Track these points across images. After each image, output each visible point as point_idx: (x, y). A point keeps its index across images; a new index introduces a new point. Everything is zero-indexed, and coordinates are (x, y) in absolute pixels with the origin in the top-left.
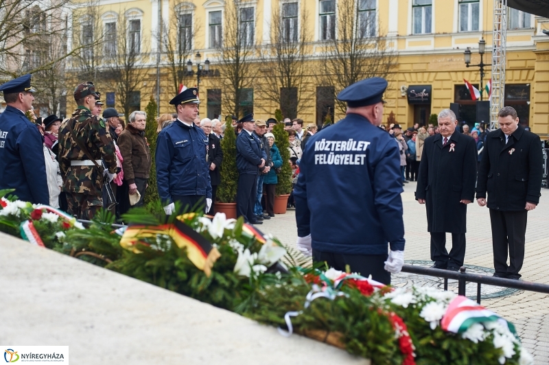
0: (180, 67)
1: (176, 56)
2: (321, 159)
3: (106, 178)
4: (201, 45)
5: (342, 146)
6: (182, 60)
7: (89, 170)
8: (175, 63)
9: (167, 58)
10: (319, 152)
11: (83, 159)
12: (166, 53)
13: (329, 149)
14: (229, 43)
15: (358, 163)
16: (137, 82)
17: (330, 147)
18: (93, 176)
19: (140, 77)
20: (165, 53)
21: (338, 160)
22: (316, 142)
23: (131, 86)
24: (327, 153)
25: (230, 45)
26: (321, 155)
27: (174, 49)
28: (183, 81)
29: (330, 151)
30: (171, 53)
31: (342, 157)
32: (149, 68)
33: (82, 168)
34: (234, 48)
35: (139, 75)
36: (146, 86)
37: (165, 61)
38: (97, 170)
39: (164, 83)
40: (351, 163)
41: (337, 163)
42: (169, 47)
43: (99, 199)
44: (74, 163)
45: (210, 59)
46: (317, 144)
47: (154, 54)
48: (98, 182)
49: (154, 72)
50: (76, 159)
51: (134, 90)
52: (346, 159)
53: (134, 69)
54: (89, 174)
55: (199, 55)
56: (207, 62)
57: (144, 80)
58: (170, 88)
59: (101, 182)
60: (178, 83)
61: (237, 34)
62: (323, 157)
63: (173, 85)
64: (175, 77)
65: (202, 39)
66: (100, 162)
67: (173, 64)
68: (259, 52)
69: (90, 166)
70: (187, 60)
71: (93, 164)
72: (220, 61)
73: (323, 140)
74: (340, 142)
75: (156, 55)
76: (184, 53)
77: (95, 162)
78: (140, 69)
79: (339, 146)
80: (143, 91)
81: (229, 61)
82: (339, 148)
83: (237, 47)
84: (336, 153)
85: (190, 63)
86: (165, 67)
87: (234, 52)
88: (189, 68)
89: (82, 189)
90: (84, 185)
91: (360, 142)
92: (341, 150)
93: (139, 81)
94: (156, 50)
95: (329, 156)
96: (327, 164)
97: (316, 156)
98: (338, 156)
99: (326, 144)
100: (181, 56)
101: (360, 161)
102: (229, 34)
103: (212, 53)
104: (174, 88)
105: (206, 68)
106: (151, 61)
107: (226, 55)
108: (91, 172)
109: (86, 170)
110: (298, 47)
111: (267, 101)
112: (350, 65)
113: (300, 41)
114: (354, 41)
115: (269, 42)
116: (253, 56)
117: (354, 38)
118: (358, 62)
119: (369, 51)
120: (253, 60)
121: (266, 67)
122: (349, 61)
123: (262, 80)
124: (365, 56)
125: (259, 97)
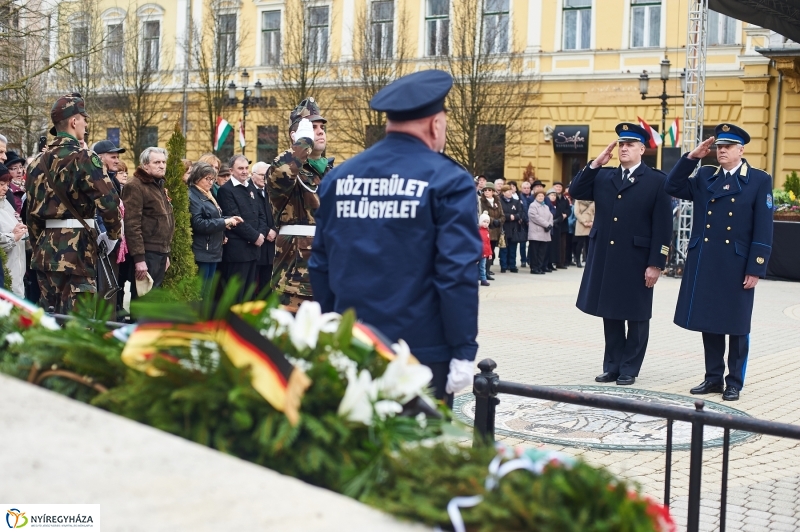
2: (346, 209)
5: (382, 187)
10: (344, 198)
13: (359, 193)
15: (406, 216)
17: (362, 188)
21: (376, 211)
22: (339, 181)
24: (357, 199)
26: (347, 203)
29: (362, 195)
31: (382, 205)
40: (396, 215)
41: (374, 216)
46: (340, 183)
52: (389, 209)
62: (349, 206)
73: (350, 177)
74: (377, 180)
79: (377, 187)
82: (378, 190)
84: (371, 199)
91: (411, 183)
92: (381, 193)
95: (361, 204)
96: (358, 217)
97: (339, 203)
98: (374, 203)
99: (355, 184)
101: (409, 212)
110: (393, 66)
111: (346, 144)
112: (470, 94)
113: (396, 56)
114: (476, 58)
115: (351, 58)
116: (326, 78)
117: (477, 53)
118: (482, 89)
119: (498, 73)
120: (325, 84)
121: (345, 94)
122: (469, 88)
123: (339, 114)
124: (493, 80)
125: (335, 139)
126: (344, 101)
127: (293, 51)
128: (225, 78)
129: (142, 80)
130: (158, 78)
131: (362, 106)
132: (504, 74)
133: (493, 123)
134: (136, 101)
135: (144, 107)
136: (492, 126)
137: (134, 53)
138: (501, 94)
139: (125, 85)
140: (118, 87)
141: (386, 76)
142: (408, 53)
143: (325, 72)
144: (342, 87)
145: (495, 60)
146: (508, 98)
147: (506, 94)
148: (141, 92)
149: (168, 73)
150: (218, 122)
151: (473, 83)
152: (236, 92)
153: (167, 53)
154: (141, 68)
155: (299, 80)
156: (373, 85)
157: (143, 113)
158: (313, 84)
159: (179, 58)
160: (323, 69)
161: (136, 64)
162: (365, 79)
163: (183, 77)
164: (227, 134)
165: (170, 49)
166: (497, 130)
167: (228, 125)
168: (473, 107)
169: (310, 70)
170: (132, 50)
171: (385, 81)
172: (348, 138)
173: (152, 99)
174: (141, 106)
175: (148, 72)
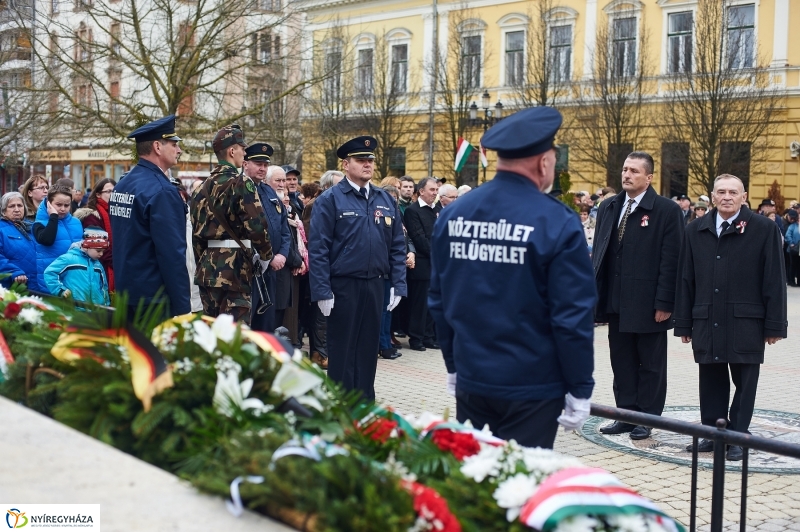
0: (460, 113)
1: (455, 98)
2: (457, 250)
3: (257, 267)
4: (491, 81)
5: (490, 231)
6: (464, 103)
7: (231, 255)
8: (454, 107)
9: (443, 100)
10: (455, 239)
11: (223, 238)
12: (442, 93)
13: (469, 235)
14: (531, 78)
16: (400, 134)
17: (471, 231)
18: (236, 262)
19: (404, 128)
20: (439, 92)
23: (392, 140)
24: (468, 241)
25: (533, 80)
26: (458, 244)
27: (452, 86)
28: (464, 134)
29: (472, 238)
30: (447, 94)
32: (417, 114)
33: (221, 251)
34: (539, 86)
35: (402, 124)
36: (414, 141)
37: (441, 105)
38: (242, 255)
39: (439, 136)
41: (484, 259)
42: (444, 83)
43: (246, 297)
44: (212, 244)
45: (504, 102)
46: (451, 224)
47: (425, 93)
48: (243, 272)
49: (424, 120)
50: (213, 237)
51: (395, 146)
53: (395, 116)
54: (230, 260)
55: (487, 96)
56: (499, 105)
57: (410, 131)
58: (447, 144)
59: (248, 273)
60: (457, 137)
61: (544, 64)
63: (450, 139)
64: (453, 128)
65: (494, 71)
66: (248, 243)
67: (451, 109)
68: (575, 91)
69: (233, 249)
70: (471, 103)
71: (237, 246)
72: (518, 105)
73: (460, 219)
75: (428, 96)
76: (466, 92)
77: (240, 243)
78: (403, 116)
79: (485, 230)
80: (409, 147)
81: (531, 105)
82: (486, 233)
83: (544, 85)
85: (474, 107)
86: (440, 113)
87: (539, 91)
88: (473, 115)
89: (220, 281)
90: (223, 277)
91: (518, 228)
92: (489, 237)
93: (403, 133)
94: (428, 88)
95: (471, 246)
96: (468, 259)
99: (464, 226)
100: (461, 96)
102: (532, 64)
103: (507, 92)
104: (452, 143)
105: (497, 114)
106: (421, 105)
107: (527, 96)
108: (233, 257)
109: (227, 254)
110: (633, 84)
111: (585, 163)
112: (710, 111)
113: (637, 73)
114: (717, 74)
115: (591, 77)
116: (567, 97)
117: (718, 68)
118: (722, 106)
119: (738, 89)
120: (566, 103)
121: (584, 113)
122: (709, 105)
123: (578, 134)
124: (733, 96)
125: (575, 159)
126: (582, 120)
127: (534, 71)
128: (467, 99)
129: (389, 102)
130: (404, 101)
131: (600, 125)
132: (746, 89)
133: (734, 140)
134: (383, 122)
135: (390, 130)
136: (733, 143)
137: (383, 77)
138: (742, 110)
139: (373, 108)
140: (365, 110)
141: (626, 95)
142: (648, 71)
143: (566, 91)
144: (582, 106)
145: (736, 76)
146: (748, 114)
147: (747, 111)
148: (388, 115)
149: (415, 95)
150: (461, 142)
151: (713, 100)
152: (478, 112)
153: (412, 75)
154: (388, 91)
155: (540, 100)
156: (612, 104)
157: (390, 134)
158: (553, 103)
159: (424, 81)
160: (564, 88)
161: (383, 86)
162: (604, 98)
163: (428, 100)
164: (468, 154)
165: (416, 71)
166: (738, 147)
167: (470, 146)
168: (713, 124)
169: (550, 90)
170: (379, 74)
171: (625, 100)
172: (587, 157)
173: (398, 120)
174: (388, 128)
175: (395, 94)
